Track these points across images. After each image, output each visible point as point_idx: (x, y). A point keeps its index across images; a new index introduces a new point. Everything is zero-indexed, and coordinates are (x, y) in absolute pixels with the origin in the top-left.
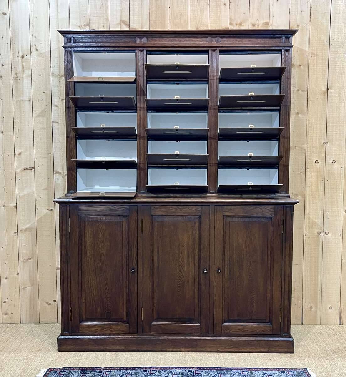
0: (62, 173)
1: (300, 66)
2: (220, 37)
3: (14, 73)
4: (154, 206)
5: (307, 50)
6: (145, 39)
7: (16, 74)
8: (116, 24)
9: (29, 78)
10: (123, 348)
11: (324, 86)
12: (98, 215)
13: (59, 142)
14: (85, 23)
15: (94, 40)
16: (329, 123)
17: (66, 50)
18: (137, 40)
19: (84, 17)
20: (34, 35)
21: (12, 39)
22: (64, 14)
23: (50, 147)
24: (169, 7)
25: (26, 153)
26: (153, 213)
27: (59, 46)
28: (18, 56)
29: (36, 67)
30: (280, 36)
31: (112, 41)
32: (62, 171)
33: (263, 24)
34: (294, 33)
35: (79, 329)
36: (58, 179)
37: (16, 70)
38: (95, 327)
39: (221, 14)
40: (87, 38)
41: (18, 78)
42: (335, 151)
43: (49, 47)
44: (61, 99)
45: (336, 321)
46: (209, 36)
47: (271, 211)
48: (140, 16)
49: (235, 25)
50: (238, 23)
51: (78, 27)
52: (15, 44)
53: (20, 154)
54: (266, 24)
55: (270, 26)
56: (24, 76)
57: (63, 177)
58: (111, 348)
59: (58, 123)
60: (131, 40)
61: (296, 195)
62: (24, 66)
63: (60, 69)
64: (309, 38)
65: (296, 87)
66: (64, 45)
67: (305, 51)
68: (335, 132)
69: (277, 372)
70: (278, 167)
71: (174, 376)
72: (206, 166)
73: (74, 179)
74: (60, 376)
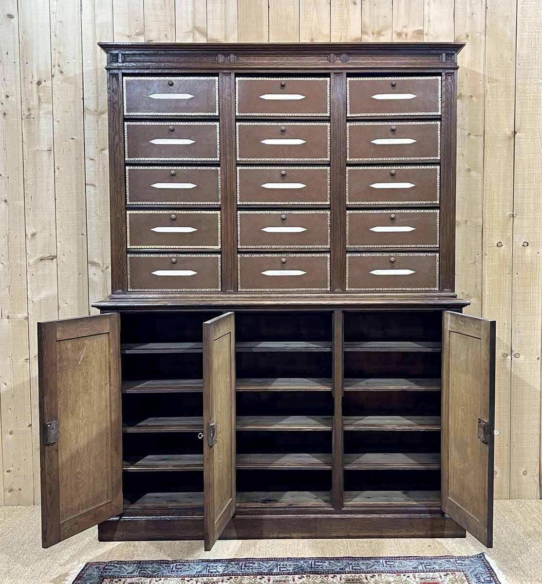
0: (101, 265)
1: (472, 96)
2: (348, 54)
3: (24, 108)
5: (482, 72)
6: (232, 56)
7: (29, 110)
8: (186, 33)
9: (49, 116)
11: (509, 128)
13: (96, 215)
14: (136, 31)
15: (153, 58)
16: (517, 185)
17: (110, 74)
18: (221, 58)
19: (136, 22)
20: (57, 49)
21: (23, 56)
22: (104, 16)
23: (83, 224)
24: (269, 7)
25: (43, 234)
27: (96, 66)
28: (31, 82)
29: (61, 99)
30: (439, 52)
31: (181, 59)
32: (100, 262)
33: (414, 32)
34: (460, 48)
36: (94, 274)
37: (29, 103)
39: (349, 17)
40: (143, 54)
41: (32, 116)
42: (527, 227)
43: (81, 67)
44: (99, 149)
45: (533, 494)
46: (330, 51)
48: (224, 21)
49: (371, 34)
50: (376, 32)
51: (126, 37)
52: (27, 63)
53: (34, 235)
54: (418, 34)
55: (425, 36)
56: (41, 112)
57: (102, 271)
59: (94, 185)
60: (211, 59)
61: (468, 296)
62: (41, 98)
63: (97, 102)
64: (485, 54)
65: (465, 130)
66: (107, 65)
67: (479, 74)
68: (526, 199)
69: (439, 561)
70: (439, 251)
71: (282, 569)
72: (328, 250)
73: (123, 273)
74: (106, 572)
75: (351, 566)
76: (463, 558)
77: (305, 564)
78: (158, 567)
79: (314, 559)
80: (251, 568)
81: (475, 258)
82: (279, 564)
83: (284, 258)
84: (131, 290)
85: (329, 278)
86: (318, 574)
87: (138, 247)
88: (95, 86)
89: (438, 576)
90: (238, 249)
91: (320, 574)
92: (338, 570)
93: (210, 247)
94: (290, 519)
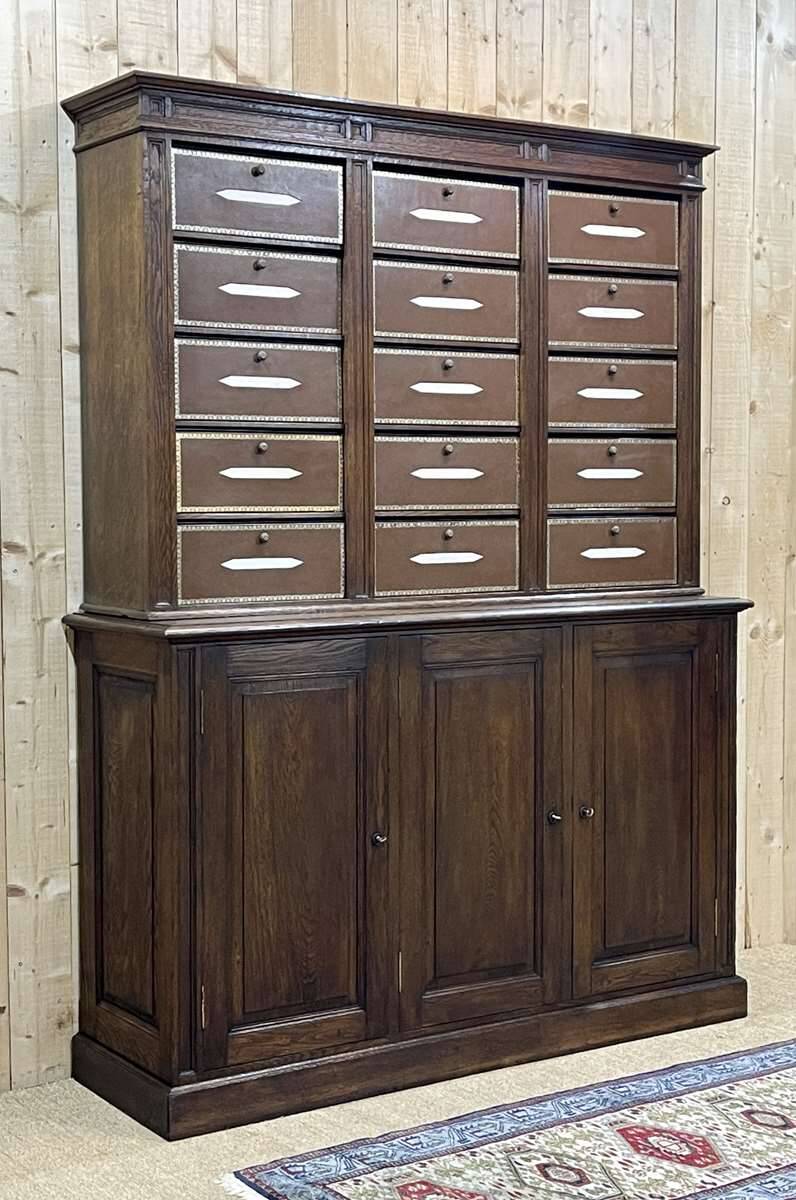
0: (29, 549)
2: (548, 144)
4: (430, 634)
8: (199, 56)
10: (354, 1088)
12: (282, 671)
13: (19, 439)
14: (103, 40)
17: (149, 139)
19: (101, 19)
24: (348, 25)
26: (427, 658)
27: (20, 107)
32: (29, 544)
33: (575, 107)
35: (226, 1053)
36: (14, 571)
38: (269, 1039)
39: (475, 64)
42: (728, 471)
44: (25, 291)
47: (693, 634)
48: (267, 40)
49: (510, 102)
50: (517, 98)
51: (81, 50)
54: (581, 110)
55: (590, 116)
57: (31, 563)
58: (321, 1098)
59: (16, 373)
63: (22, 188)
68: (727, 421)
70: (676, 514)
72: (516, 513)
73: (172, 565)
83: (450, 528)
84: (185, 602)
85: (518, 567)
87: (197, 510)
88: (17, 150)
90: (374, 511)
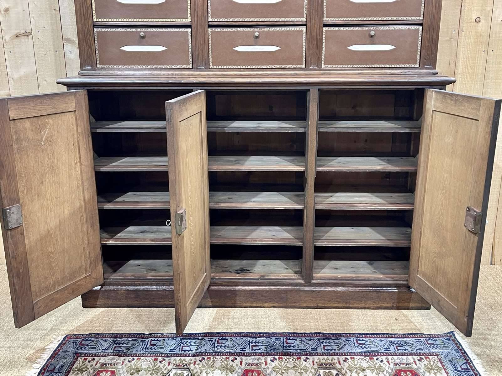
0: (76, 41)
25: (16, 10)
36: (70, 51)
45: (485, 260)
53: (7, 10)
57: (77, 48)
69: (410, 341)
70: (422, 24)
71: (254, 348)
72: (304, 23)
73: (91, 48)
74: (81, 348)
75: (322, 346)
76: (433, 337)
77: (277, 341)
78: (133, 342)
79: (285, 335)
80: (224, 345)
81: (451, 34)
82: (251, 341)
83: (257, 32)
84: (101, 67)
85: (304, 54)
86: (290, 355)
87: (105, 20)
89: (412, 360)
90: (208, 22)
91: (293, 355)
92: (310, 350)
93: (179, 20)
94: (262, 291)
